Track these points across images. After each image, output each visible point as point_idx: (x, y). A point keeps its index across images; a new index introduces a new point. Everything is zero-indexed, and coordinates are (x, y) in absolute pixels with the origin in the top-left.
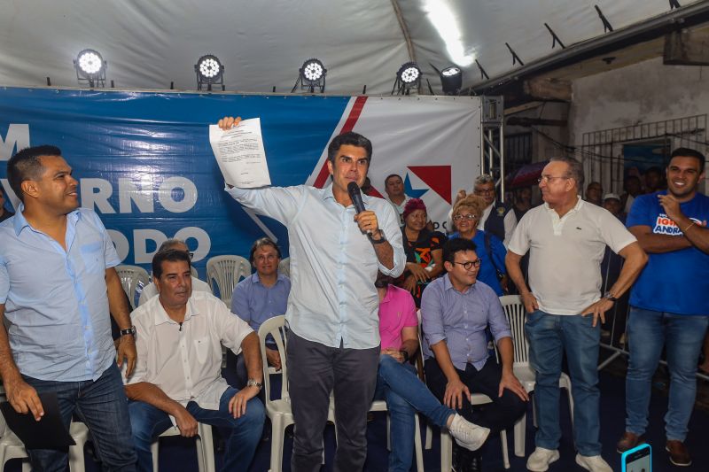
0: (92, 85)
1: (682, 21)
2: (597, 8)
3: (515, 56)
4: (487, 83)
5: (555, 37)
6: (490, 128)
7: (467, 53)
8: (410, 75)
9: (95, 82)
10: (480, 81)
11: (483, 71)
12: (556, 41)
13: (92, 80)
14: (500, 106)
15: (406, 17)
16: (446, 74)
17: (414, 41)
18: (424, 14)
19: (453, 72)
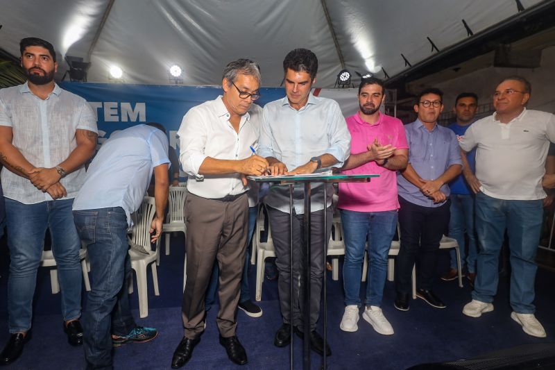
0: (177, 83)
1: (525, 20)
2: (463, 21)
3: (406, 61)
4: (387, 80)
5: (433, 45)
6: (388, 107)
7: (376, 65)
8: (345, 77)
9: (179, 81)
10: (385, 79)
11: (386, 74)
12: (434, 49)
13: (177, 80)
14: (395, 96)
15: (342, 49)
16: (364, 77)
17: (346, 63)
18: (353, 44)
19: (368, 76)
